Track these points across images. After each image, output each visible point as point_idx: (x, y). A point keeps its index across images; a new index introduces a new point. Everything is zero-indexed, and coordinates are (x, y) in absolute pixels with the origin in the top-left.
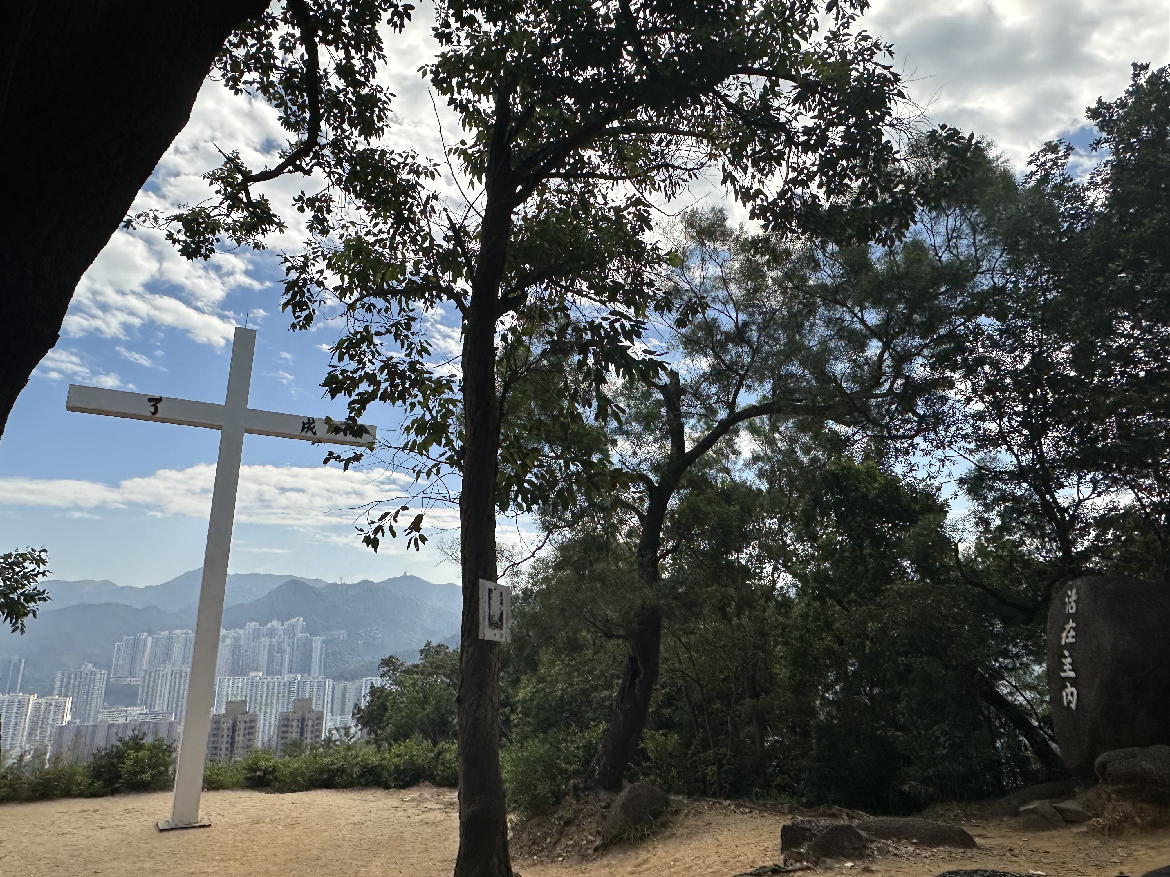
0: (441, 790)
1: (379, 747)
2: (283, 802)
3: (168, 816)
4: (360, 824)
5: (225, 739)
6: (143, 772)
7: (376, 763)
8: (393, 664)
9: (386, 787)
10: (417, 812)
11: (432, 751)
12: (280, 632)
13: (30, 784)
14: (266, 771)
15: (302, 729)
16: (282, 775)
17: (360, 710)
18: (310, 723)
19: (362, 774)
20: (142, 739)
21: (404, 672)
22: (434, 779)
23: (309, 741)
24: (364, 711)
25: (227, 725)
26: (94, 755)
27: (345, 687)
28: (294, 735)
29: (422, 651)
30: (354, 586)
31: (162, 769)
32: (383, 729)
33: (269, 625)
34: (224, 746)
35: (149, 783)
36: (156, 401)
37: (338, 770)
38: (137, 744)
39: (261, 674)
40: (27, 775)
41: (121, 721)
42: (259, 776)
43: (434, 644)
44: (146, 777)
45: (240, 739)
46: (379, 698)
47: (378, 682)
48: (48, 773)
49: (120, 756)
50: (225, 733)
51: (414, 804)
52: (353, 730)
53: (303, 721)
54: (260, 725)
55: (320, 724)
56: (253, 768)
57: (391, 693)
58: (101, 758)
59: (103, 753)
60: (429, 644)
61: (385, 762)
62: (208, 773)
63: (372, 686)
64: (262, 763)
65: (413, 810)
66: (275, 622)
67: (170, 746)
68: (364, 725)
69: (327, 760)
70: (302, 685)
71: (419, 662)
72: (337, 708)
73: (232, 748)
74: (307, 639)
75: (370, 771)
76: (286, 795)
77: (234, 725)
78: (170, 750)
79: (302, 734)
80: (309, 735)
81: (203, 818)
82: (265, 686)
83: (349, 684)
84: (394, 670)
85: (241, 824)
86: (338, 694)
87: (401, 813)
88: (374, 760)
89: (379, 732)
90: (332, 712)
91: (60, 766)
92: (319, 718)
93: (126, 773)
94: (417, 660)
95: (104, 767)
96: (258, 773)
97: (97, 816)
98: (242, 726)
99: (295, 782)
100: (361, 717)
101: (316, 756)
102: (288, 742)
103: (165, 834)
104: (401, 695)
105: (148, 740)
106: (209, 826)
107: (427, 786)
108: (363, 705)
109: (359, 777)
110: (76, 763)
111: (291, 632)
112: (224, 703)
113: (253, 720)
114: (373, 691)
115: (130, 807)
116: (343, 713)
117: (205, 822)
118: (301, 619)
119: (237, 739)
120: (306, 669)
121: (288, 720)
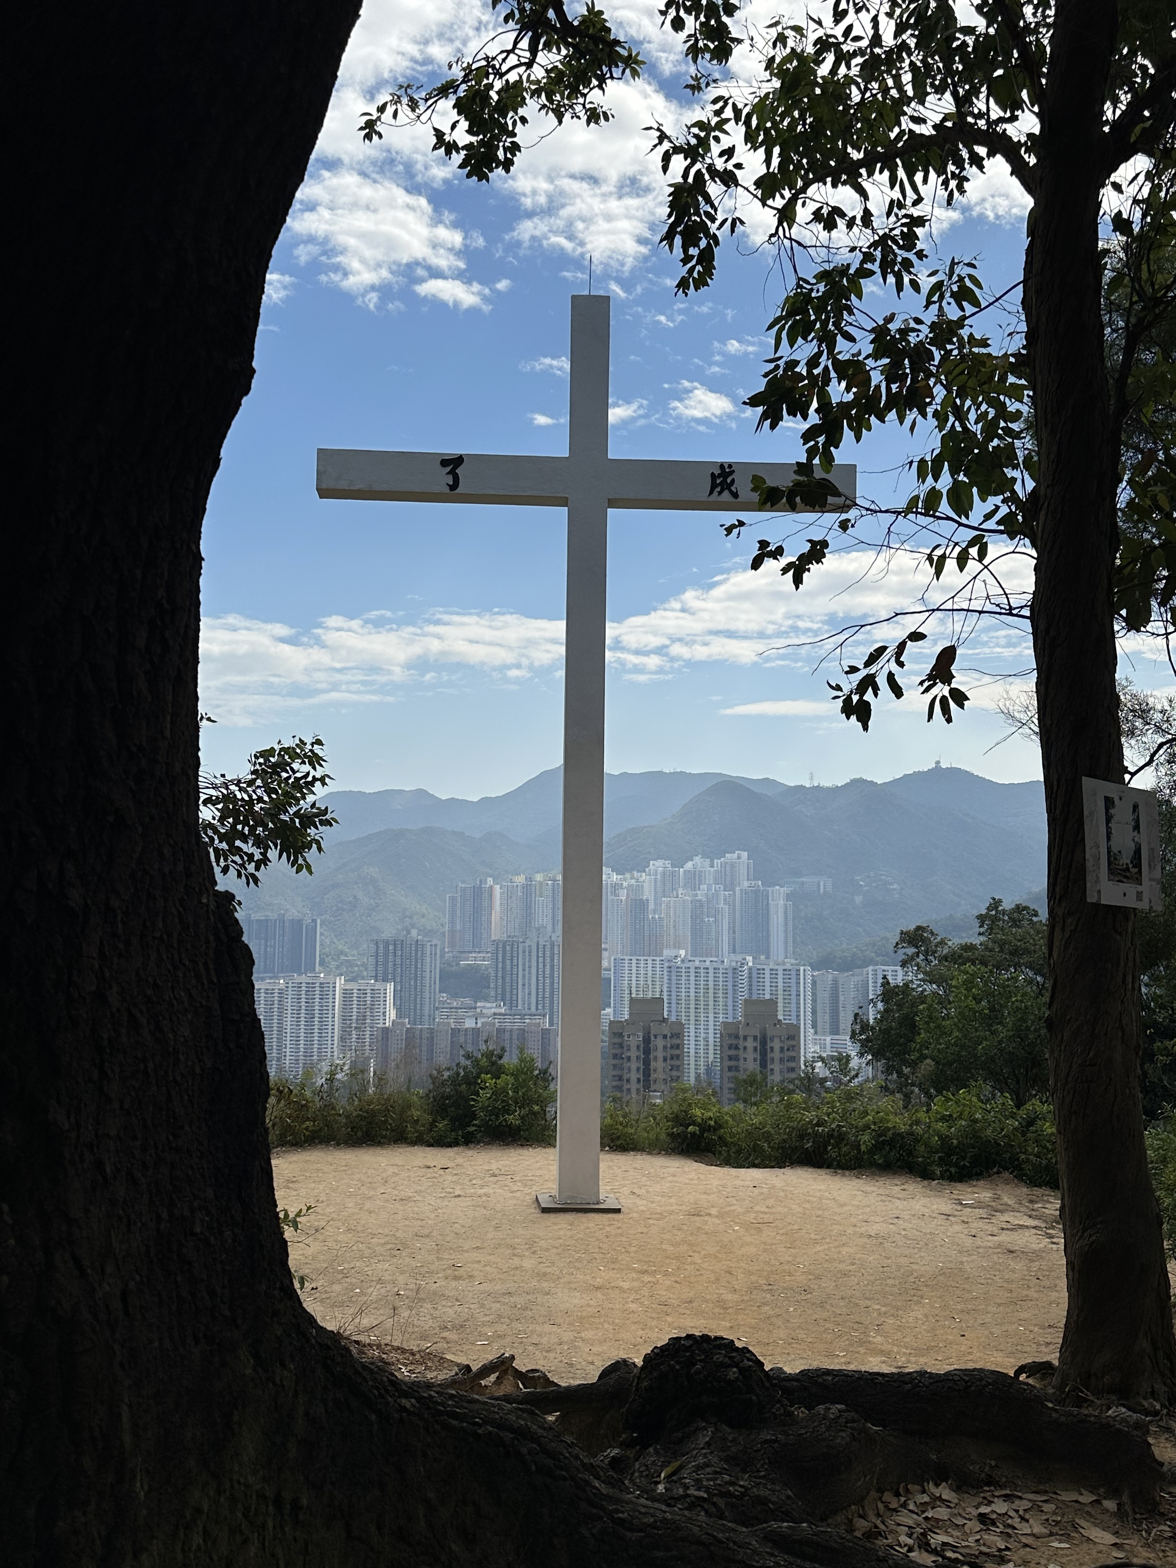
0: (1038, 1191)
1: (907, 1097)
2: (738, 1182)
3: (552, 1188)
4: (880, 1240)
5: (634, 1065)
6: (507, 1111)
7: (903, 1129)
8: (925, 940)
9: (924, 1174)
10: (990, 1228)
11: (1013, 1116)
12: (710, 879)
13: (347, 1117)
14: (704, 1127)
15: (764, 1054)
16: (733, 1136)
17: (865, 1027)
18: (777, 1045)
19: (878, 1147)
20: (501, 1057)
21: (946, 958)
22: (1019, 1168)
23: (777, 1078)
24: (873, 1028)
25: (635, 1040)
26: (434, 1079)
27: (835, 981)
28: (750, 1064)
29: (981, 919)
30: (836, 790)
31: (536, 1108)
32: (914, 1065)
33: (689, 865)
34: (634, 1076)
35: (519, 1129)
36: (453, 463)
37: (830, 1136)
38: (494, 1064)
39: (682, 953)
40: (343, 1103)
41: (469, 1024)
42: (693, 1134)
43: (1007, 905)
44: (513, 1119)
45: (658, 1065)
46: (900, 1006)
47: (898, 976)
48: (370, 1103)
49: (471, 1081)
50: (633, 1053)
51: (983, 1213)
52: (855, 1063)
53: (763, 1042)
54: (690, 1045)
55: (796, 1048)
56: (681, 1119)
57: (922, 998)
58: (443, 1083)
59: (446, 1074)
60: (996, 904)
61: (919, 1129)
62: (608, 1121)
63: (886, 983)
64: (698, 1112)
65: (981, 1224)
66: (698, 859)
67: (545, 1072)
68: (877, 1055)
69: (810, 1116)
70: (755, 975)
71: (977, 940)
72: (824, 1019)
73: (646, 1081)
74: (757, 892)
75: (891, 1143)
76: (743, 1171)
77: (647, 1040)
78: (545, 1077)
79: (763, 1064)
80: (777, 1067)
81: (607, 1195)
82: (692, 975)
83: (842, 977)
84: (926, 953)
85: (671, 1213)
86: (824, 996)
87: (957, 1228)
88: (900, 1122)
89: (906, 1070)
90: (814, 1026)
91: (388, 1090)
92: (792, 1036)
93: (482, 1109)
94: (974, 937)
95: (448, 1098)
96: (691, 1128)
97: (449, 1177)
98: (660, 1043)
99: (756, 1149)
100: (868, 1040)
101: (789, 1106)
102: (742, 1076)
103: (552, 1217)
104: (943, 1002)
105: (510, 1060)
106: (618, 1211)
107: (1007, 1182)
108: (871, 1016)
109: (872, 1151)
110: (408, 1089)
111: (727, 879)
112: (627, 1003)
113: (677, 1034)
114: (889, 993)
115: (494, 1167)
116: (835, 1031)
117: (610, 1204)
118: (745, 855)
119: (653, 1064)
120: (762, 947)
121: (737, 1037)
